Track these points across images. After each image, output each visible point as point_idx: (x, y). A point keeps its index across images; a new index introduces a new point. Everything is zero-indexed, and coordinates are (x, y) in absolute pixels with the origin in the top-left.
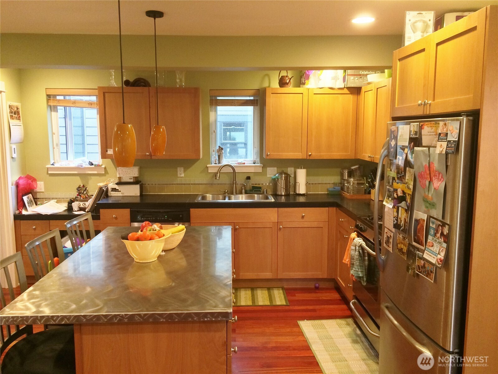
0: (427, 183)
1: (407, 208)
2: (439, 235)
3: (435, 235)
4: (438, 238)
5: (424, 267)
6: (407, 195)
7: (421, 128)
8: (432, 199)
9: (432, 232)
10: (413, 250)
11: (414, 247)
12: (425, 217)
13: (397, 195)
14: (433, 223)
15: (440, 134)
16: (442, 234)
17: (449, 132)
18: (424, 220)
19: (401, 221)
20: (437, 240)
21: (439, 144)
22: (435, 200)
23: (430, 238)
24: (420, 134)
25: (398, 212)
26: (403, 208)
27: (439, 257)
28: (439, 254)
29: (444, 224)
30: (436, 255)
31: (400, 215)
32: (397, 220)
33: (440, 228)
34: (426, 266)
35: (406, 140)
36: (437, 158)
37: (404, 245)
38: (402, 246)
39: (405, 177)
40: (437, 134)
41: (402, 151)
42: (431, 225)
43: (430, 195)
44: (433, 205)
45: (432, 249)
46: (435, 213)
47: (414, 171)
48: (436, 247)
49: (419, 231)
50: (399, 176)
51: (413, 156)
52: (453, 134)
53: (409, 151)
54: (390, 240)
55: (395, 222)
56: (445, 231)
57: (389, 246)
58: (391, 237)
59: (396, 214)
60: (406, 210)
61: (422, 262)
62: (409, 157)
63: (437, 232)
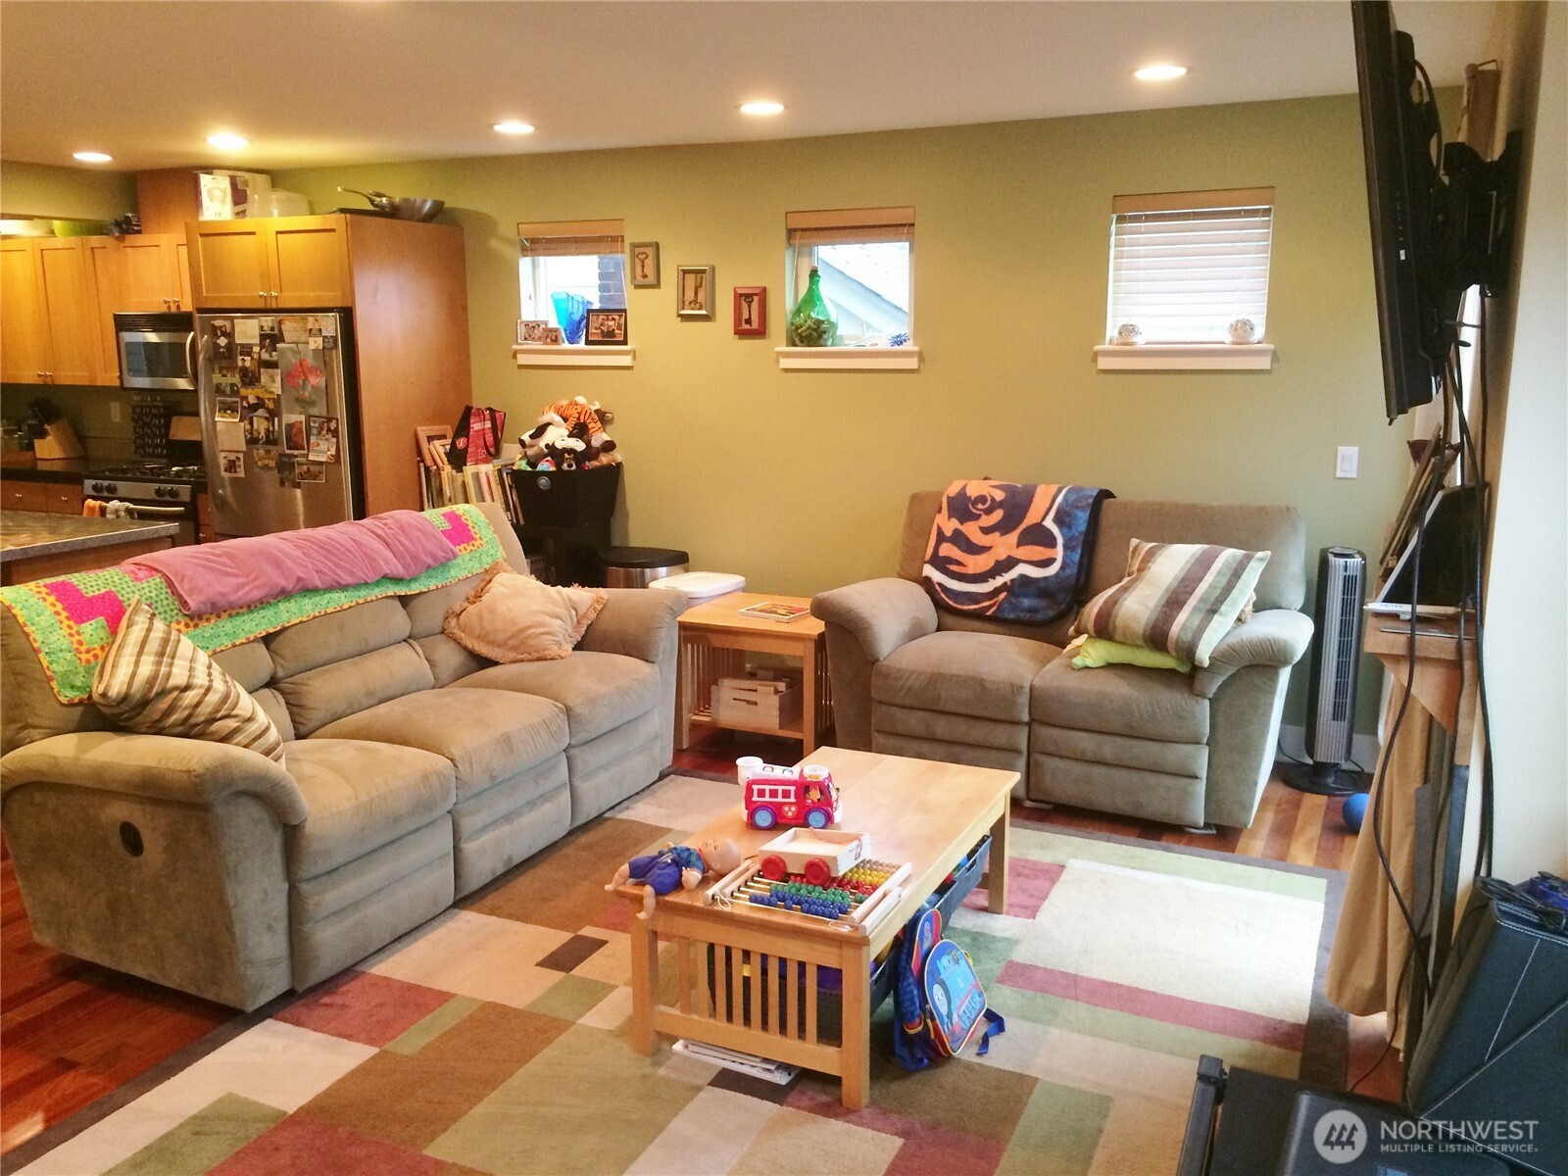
0: (301, 382)
1: (267, 415)
2: (324, 432)
3: (319, 433)
4: (324, 436)
5: (308, 470)
6: (266, 401)
7: (280, 323)
8: (310, 397)
9: (315, 431)
10: (287, 460)
11: (289, 456)
12: (302, 418)
13: (248, 403)
14: (315, 422)
15: (311, 330)
16: (329, 430)
17: (323, 328)
18: (301, 422)
19: (259, 433)
20: (323, 438)
21: (311, 340)
22: (314, 397)
23: (313, 439)
24: (280, 330)
25: (251, 423)
26: (260, 417)
28: (328, 450)
29: (329, 420)
30: (325, 452)
31: (255, 427)
32: (251, 434)
33: (325, 424)
35: (254, 337)
36: (311, 353)
37: (270, 459)
38: (266, 462)
39: (258, 380)
40: (306, 330)
41: (247, 350)
42: (312, 424)
43: (307, 394)
44: (313, 404)
45: (318, 448)
46: (315, 411)
47: (279, 371)
48: (323, 446)
49: (296, 435)
50: (247, 380)
51: (274, 353)
52: (329, 329)
53: (264, 350)
54: (237, 463)
55: (249, 436)
56: (333, 425)
57: (235, 472)
58: (238, 459)
59: (248, 427)
60: (266, 418)
61: (305, 467)
62: (265, 356)
63: (322, 429)
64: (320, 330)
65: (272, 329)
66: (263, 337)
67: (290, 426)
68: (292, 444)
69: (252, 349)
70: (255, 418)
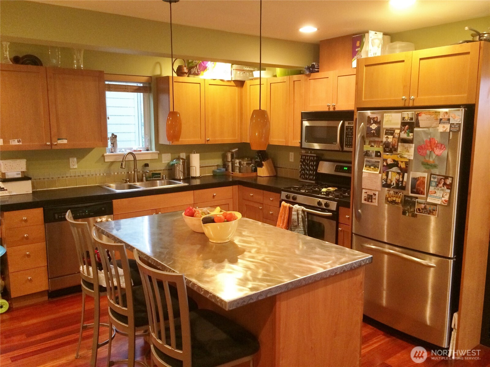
0: (428, 152)
1: (399, 171)
2: (441, 185)
3: (437, 185)
4: (441, 187)
5: (425, 208)
7: (418, 115)
8: (434, 162)
9: (434, 184)
10: (410, 199)
11: (411, 197)
12: (426, 175)
13: (387, 163)
14: (435, 178)
15: (441, 120)
16: (445, 184)
17: (451, 118)
18: (425, 178)
19: (391, 181)
20: (440, 189)
22: (437, 163)
23: (432, 189)
24: (417, 119)
25: (387, 175)
26: (394, 172)
27: (443, 199)
28: (443, 197)
29: (446, 178)
30: (440, 198)
31: (390, 177)
32: (386, 181)
33: (443, 180)
34: (428, 207)
35: (397, 124)
36: (439, 135)
37: (397, 197)
38: (394, 199)
39: (396, 150)
40: (437, 119)
41: (390, 132)
42: (432, 179)
43: (431, 160)
44: (435, 166)
45: (435, 195)
46: (436, 171)
47: (413, 145)
48: (439, 193)
49: (419, 185)
50: (387, 149)
51: (411, 134)
52: (456, 119)
53: (403, 132)
54: (374, 197)
55: (385, 182)
56: (449, 181)
57: (371, 202)
58: (375, 195)
59: (385, 177)
60: (398, 173)
61: (423, 206)
62: (404, 135)
63: (439, 183)
64: (449, 120)
65: (412, 119)
66: (404, 124)
67: (415, 180)
68: (415, 190)
69: (394, 131)
70: (390, 173)
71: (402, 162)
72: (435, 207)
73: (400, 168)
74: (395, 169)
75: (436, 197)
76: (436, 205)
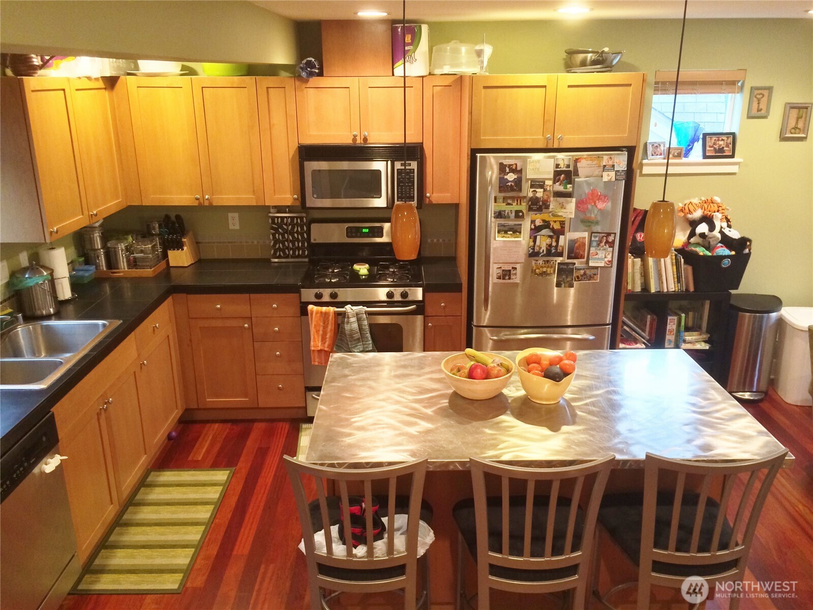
0: (590, 207)
2: (603, 244)
3: (598, 245)
4: (603, 247)
5: (585, 274)
6: (552, 223)
7: (576, 161)
9: (595, 244)
10: (565, 267)
11: (568, 264)
13: (535, 225)
15: (605, 166)
16: (607, 242)
17: (615, 164)
18: (585, 238)
19: (540, 248)
20: (602, 248)
21: (605, 174)
22: (599, 218)
23: (593, 250)
24: (576, 167)
28: (605, 258)
29: (609, 234)
31: (538, 243)
32: (534, 249)
33: (605, 238)
34: (588, 272)
35: (549, 173)
36: (602, 185)
37: (548, 267)
38: (545, 270)
40: (599, 166)
41: (537, 184)
42: (593, 239)
43: (593, 216)
47: (574, 200)
48: (601, 254)
49: (578, 248)
50: (535, 207)
51: (569, 186)
52: (621, 165)
53: (558, 184)
54: (513, 272)
55: (531, 251)
56: (611, 239)
57: (510, 279)
58: (515, 269)
59: (532, 244)
60: (550, 237)
61: (582, 272)
62: (559, 187)
63: (601, 242)
64: (613, 166)
65: (568, 166)
68: (573, 255)
71: (555, 222)
72: (596, 270)
73: (553, 230)
74: (545, 232)
75: (598, 259)
76: (597, 268)
